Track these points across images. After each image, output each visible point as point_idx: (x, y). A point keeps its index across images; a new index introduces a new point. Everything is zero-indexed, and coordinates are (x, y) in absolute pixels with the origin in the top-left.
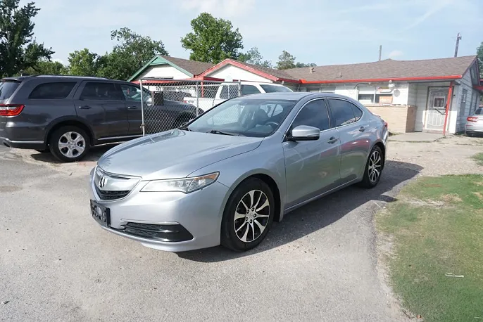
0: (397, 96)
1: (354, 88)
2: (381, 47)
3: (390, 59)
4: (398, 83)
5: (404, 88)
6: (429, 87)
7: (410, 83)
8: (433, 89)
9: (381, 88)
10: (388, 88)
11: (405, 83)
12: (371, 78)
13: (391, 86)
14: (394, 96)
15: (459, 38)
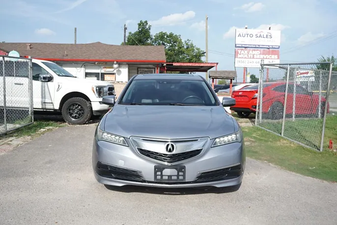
0: (119, 74)
1: (81, 67)
2: (76, 29)
3: (99, 43)
4: (120, 64)
5: (124, 68)
6: (138, 68)
7: (128, 64)
8: (141, 69)
9: (105, 68)
10: (113, 68)
11: (124, 64)
12: (97, 58)
13: (116, 66)
14: (116, 74)
15: (125, 29)
